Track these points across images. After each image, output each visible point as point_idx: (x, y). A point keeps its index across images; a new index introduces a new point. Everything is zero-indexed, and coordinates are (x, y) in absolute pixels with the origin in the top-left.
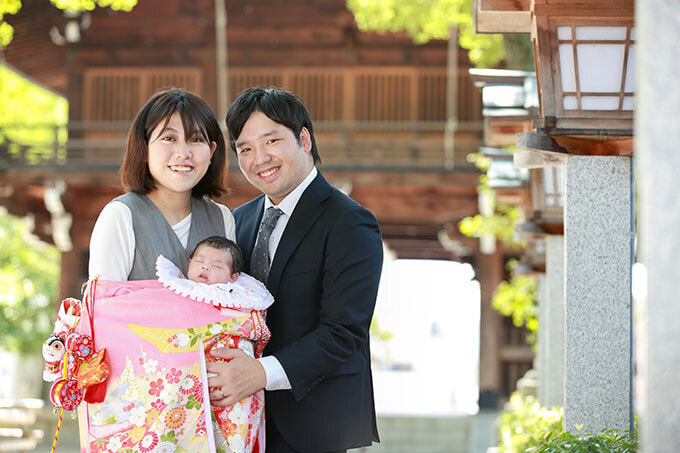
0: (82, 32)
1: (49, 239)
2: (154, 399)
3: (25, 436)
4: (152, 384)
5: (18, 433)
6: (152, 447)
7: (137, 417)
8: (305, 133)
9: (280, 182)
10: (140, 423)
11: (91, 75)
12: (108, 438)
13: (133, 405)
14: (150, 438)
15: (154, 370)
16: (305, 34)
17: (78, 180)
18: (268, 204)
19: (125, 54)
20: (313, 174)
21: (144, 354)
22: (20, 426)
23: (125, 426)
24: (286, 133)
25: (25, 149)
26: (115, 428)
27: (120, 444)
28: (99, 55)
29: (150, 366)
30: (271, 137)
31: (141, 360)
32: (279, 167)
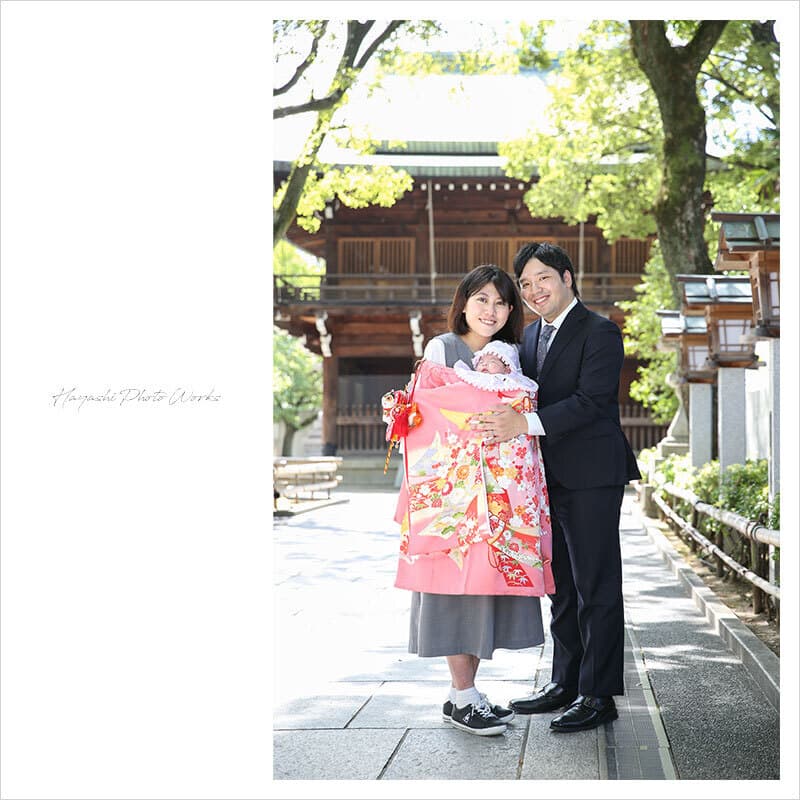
0: (334, 212)
1: (317, 350)
2: (454, 460)
3: (330, 480)
4: (454, 450)
5: (327, 477)
6: (448, 492)
7: (442, 472)
8: (567, 274)
9: (548, 306)
10: (444, 476)
11: (341, 241)
12: (419, 485)
13: (440, 464)
14: (447, 487)
15: (455, 441)
16: (483, 215)
17: (336, 311)
18: (544, 323)
19: (364, 228)
20: (575, 302)
21: (449, 431)
22: (328, 474)
23: (433, 477)
24: (553, 272)
25: (298, 290)
26: (423, 479)
27: (429, 490)
28: (348, 228)
29: (452, 438)
30: (543, 275)
31: (446, 434)
32: (548, 296)
